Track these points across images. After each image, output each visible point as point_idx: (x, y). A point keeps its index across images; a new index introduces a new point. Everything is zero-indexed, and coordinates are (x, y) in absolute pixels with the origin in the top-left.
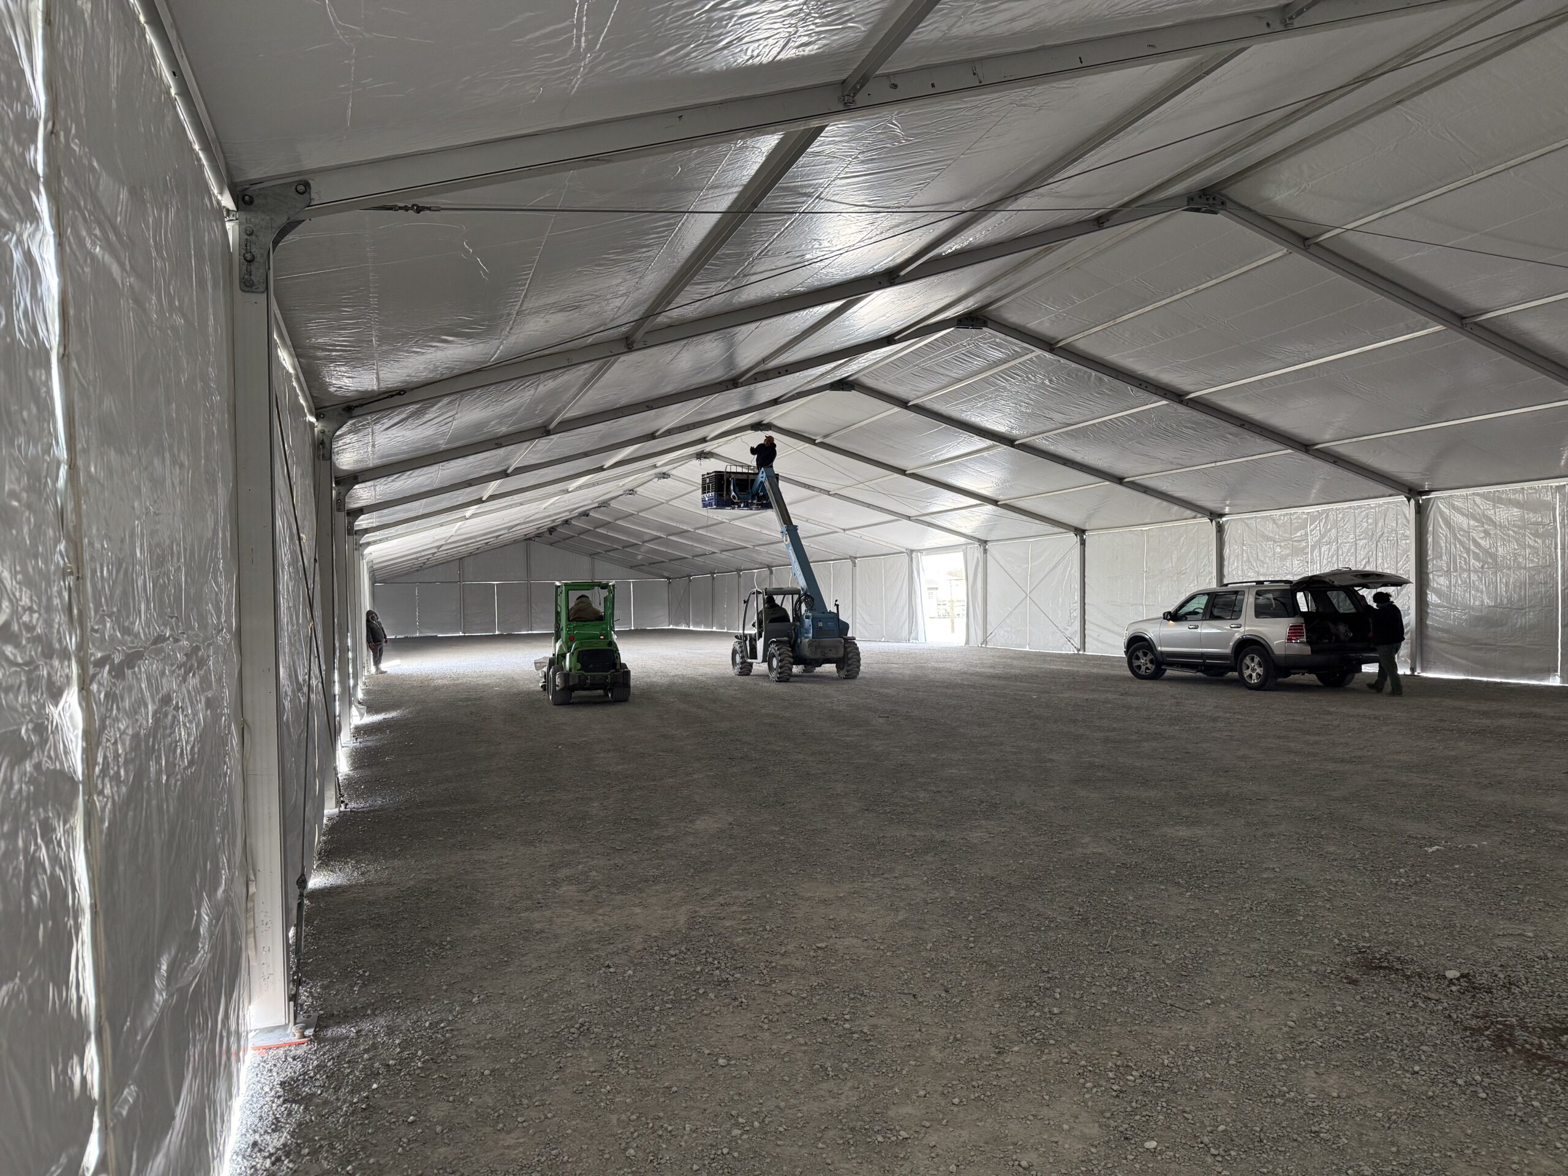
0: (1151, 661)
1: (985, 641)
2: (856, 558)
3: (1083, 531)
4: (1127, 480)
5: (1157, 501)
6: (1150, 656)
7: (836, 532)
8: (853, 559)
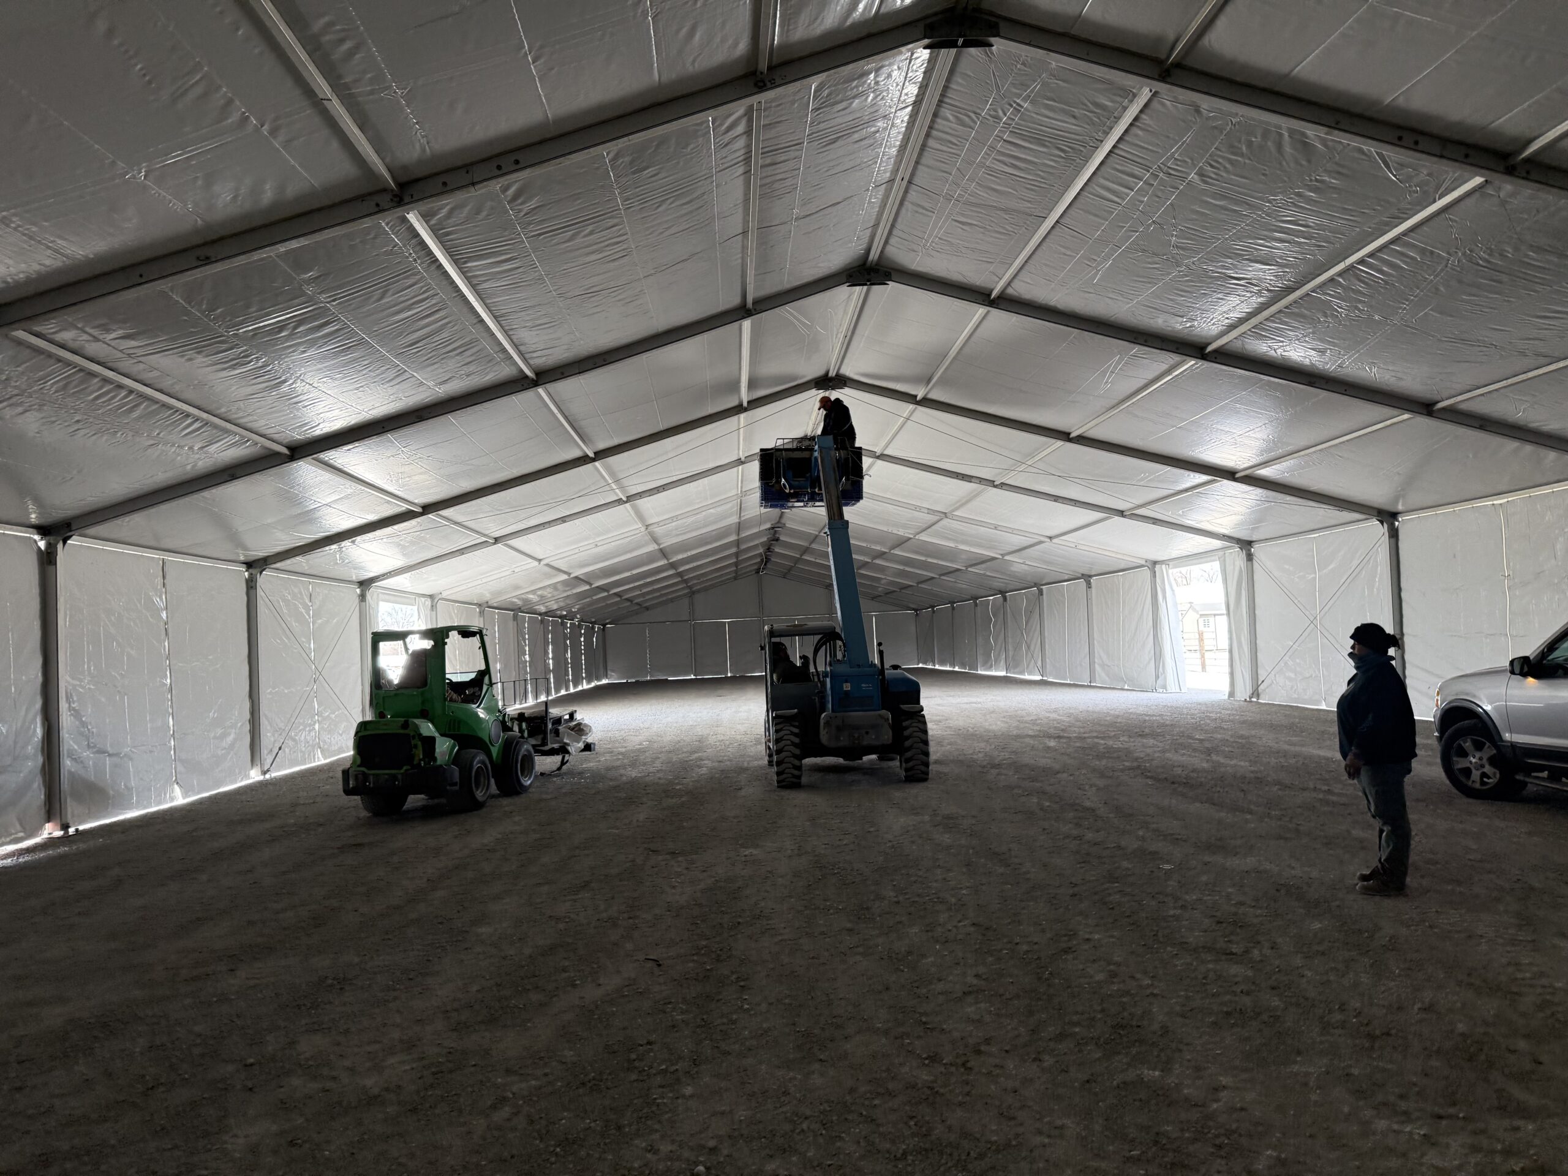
0: (1492, 761)
1: (1256, 693)
2: (1090, 576)
3: (1394, 515)
4: (1440, 405)
5: (1512, 445)
6: (1489, 751)
7: (1041, 542)
8: (1087, 578)
